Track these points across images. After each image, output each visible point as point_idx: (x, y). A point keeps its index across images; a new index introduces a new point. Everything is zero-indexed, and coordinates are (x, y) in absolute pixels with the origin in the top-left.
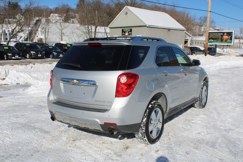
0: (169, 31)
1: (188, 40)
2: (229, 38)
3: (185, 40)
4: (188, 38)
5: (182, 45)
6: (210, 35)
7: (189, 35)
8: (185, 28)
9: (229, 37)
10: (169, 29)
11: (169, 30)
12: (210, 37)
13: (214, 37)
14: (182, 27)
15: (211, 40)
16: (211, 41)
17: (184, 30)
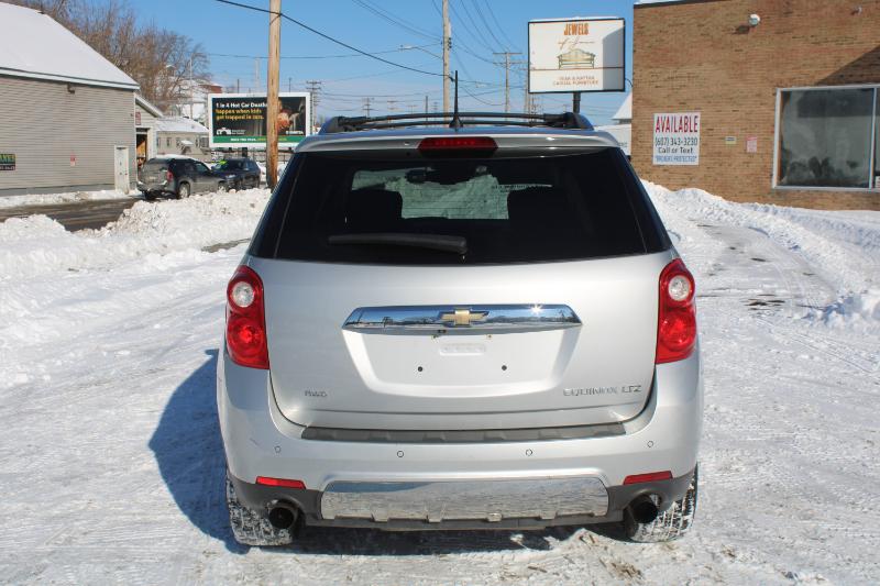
0: (73, 92)
1: (146, 130)
2: (291, 122)
3: (138, 130)
4: (146, 121)
5: (126, 152)
6: (220, 109)
7: (148, 111)
8: (133, 82)
9: (294, 116)
10: (69, 84)
11: (71, 86)
12: (218, 118)
13: (236, 118)
14: (121, 77)
15: (224, 129)
16: (224, 133)
17: (132, 91)
